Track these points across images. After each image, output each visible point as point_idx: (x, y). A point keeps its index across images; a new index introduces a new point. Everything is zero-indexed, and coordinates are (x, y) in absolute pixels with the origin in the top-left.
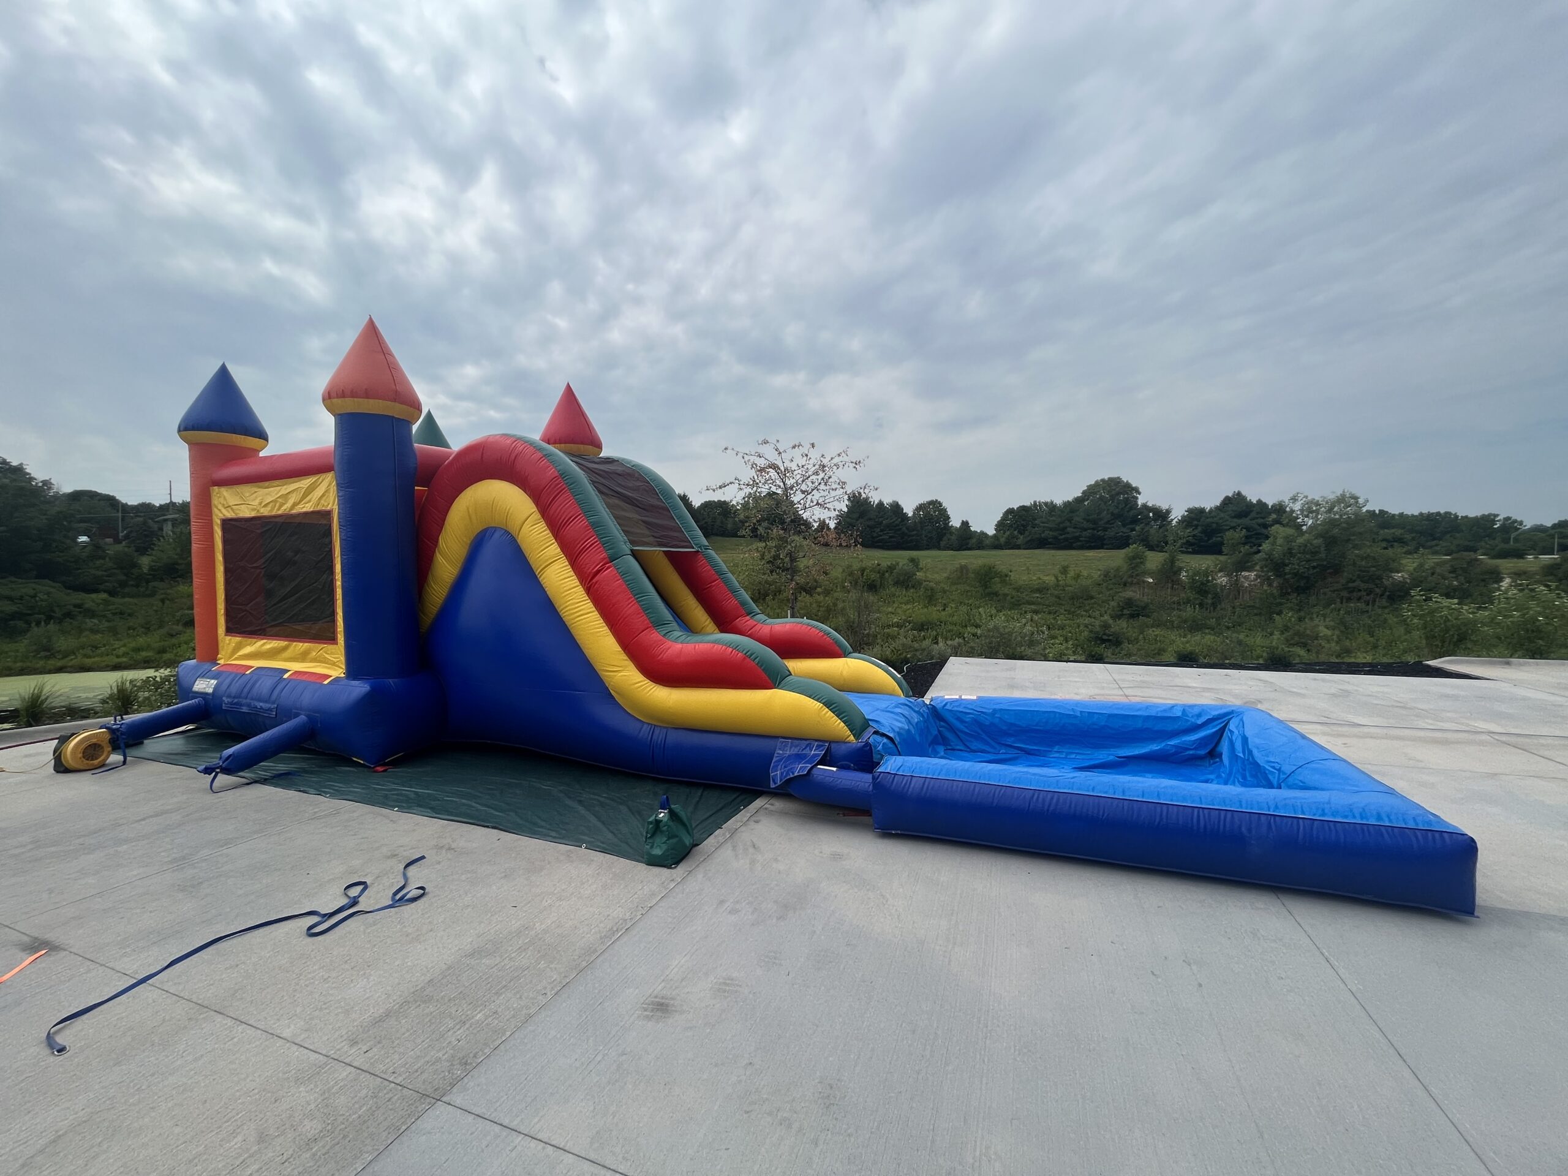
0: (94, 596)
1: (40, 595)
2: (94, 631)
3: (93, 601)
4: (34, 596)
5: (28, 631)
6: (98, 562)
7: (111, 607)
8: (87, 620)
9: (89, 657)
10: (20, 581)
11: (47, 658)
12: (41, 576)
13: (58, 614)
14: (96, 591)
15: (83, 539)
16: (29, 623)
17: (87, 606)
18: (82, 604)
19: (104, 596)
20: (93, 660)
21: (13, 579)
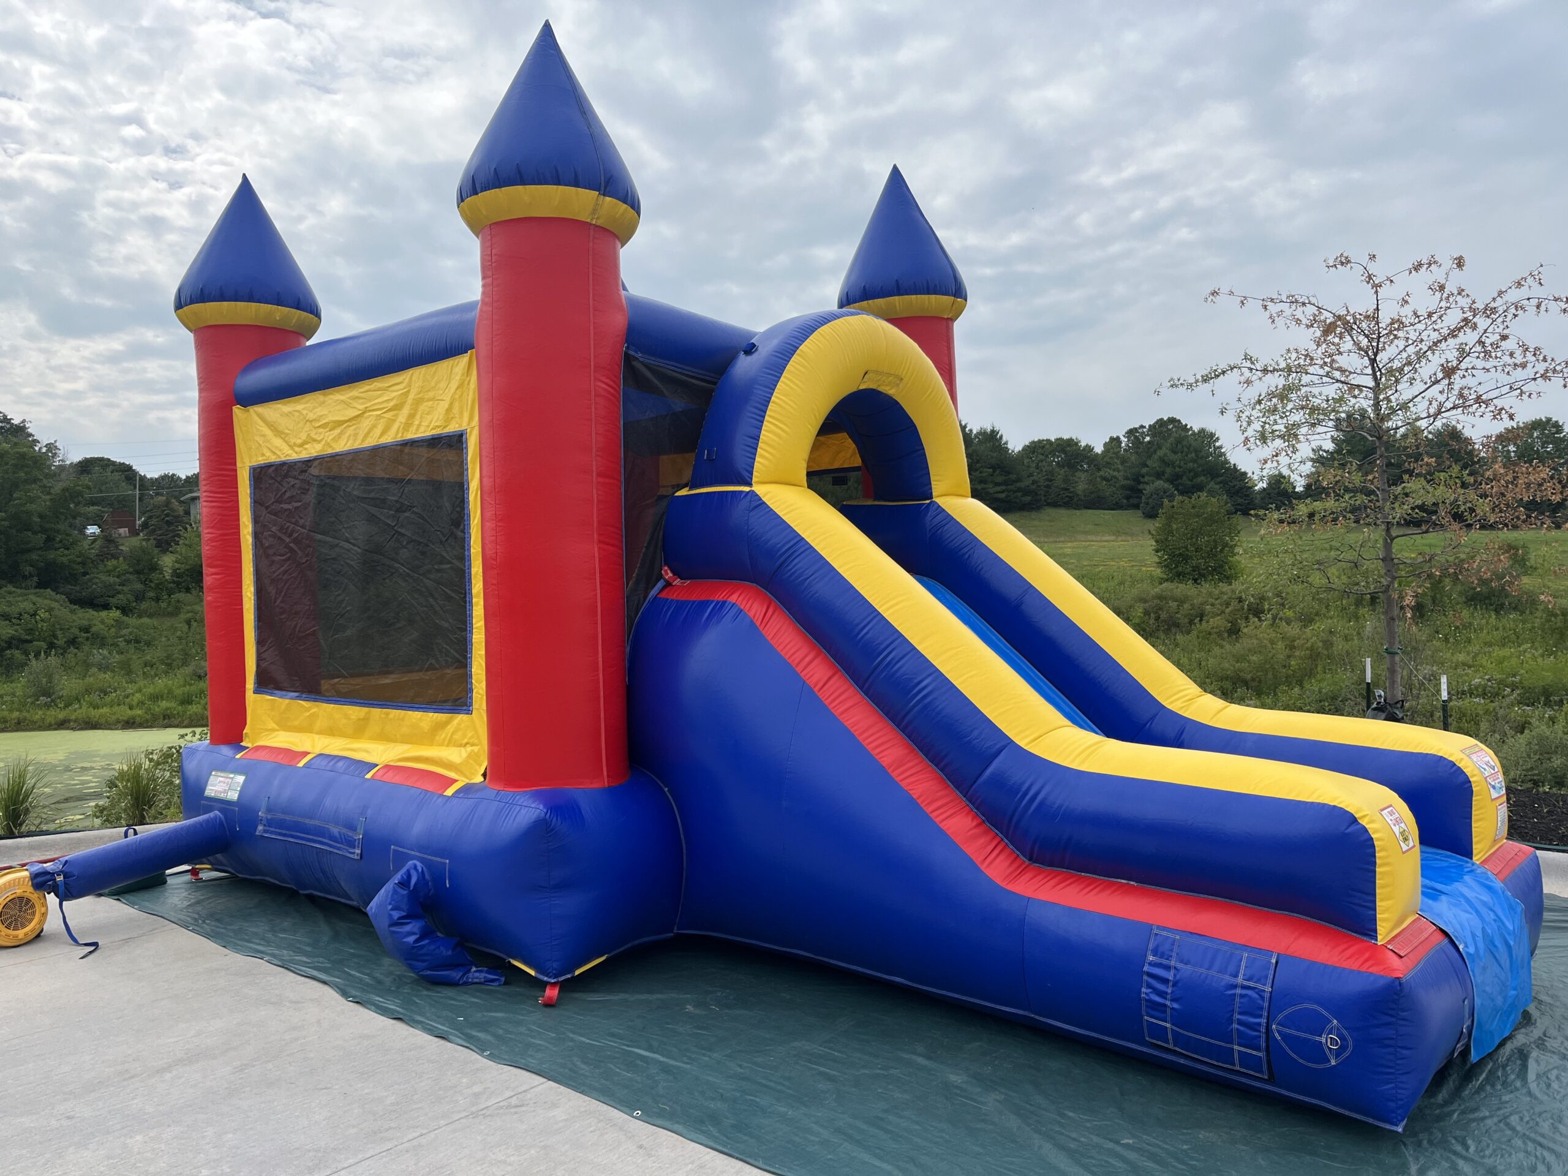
0: (104, 614)
1: (42, 614)
2: (104, 668)
3: (102, 622)
4: (34, 615)
5: (26, 664)
6: (111, 563)
7: (124, 632)
8: (95, 651)
9: (96, 707)
10: (19, 591)
11: (47, 706)
12: (42, 585)
13: (61, 642)
14: (106, 607)
15: (92, 530)
16: (26, 653)
17: (93, 629)
18: (90, 626)
19: (115, 614)
20: (101, 711)
21: (10, 588)
